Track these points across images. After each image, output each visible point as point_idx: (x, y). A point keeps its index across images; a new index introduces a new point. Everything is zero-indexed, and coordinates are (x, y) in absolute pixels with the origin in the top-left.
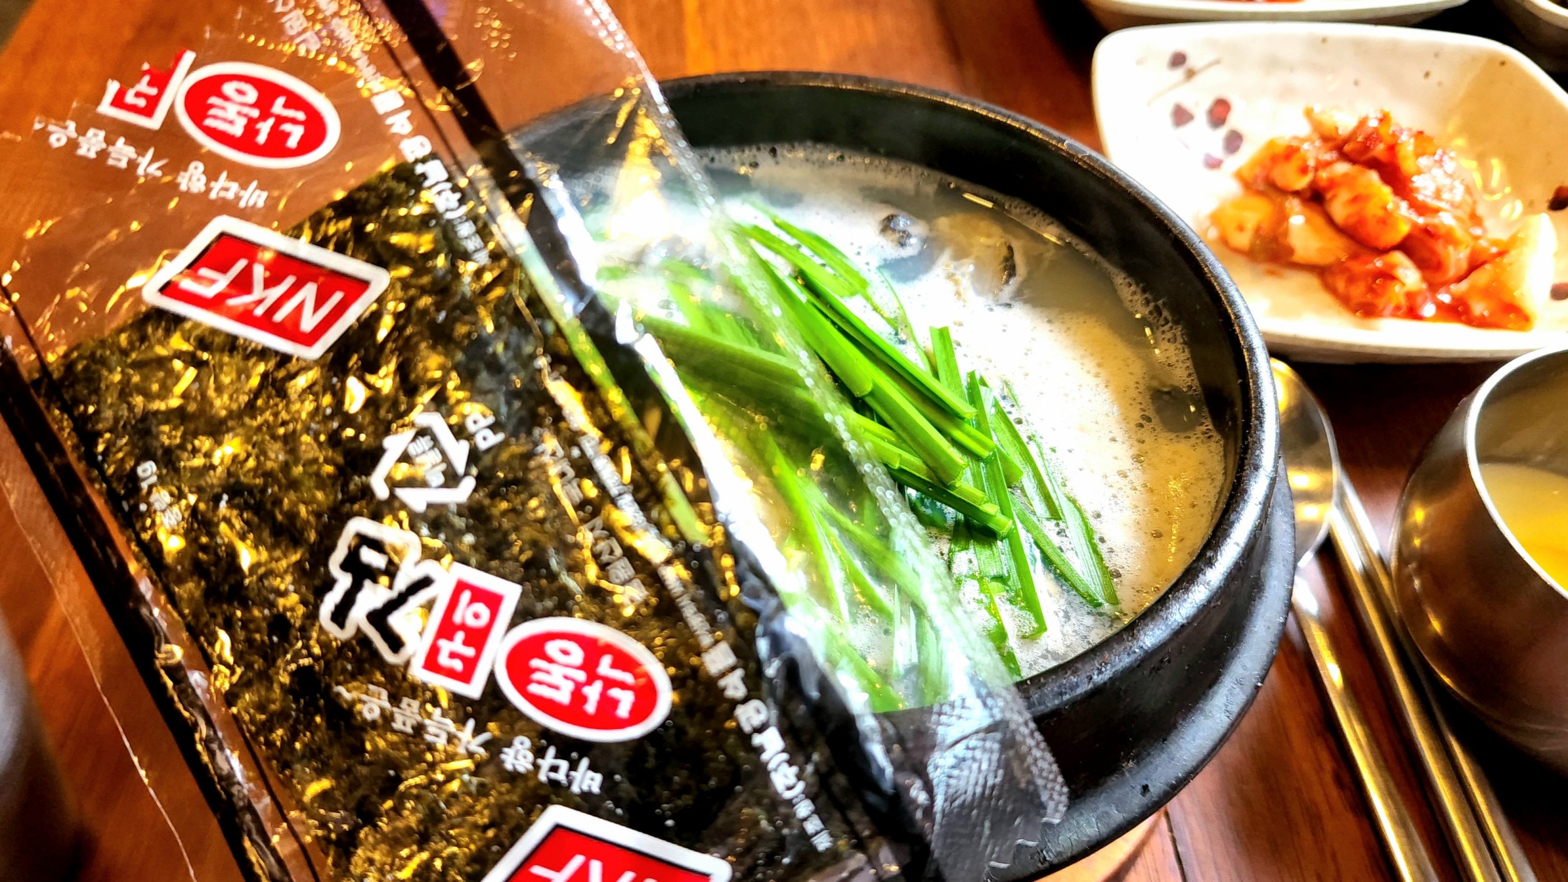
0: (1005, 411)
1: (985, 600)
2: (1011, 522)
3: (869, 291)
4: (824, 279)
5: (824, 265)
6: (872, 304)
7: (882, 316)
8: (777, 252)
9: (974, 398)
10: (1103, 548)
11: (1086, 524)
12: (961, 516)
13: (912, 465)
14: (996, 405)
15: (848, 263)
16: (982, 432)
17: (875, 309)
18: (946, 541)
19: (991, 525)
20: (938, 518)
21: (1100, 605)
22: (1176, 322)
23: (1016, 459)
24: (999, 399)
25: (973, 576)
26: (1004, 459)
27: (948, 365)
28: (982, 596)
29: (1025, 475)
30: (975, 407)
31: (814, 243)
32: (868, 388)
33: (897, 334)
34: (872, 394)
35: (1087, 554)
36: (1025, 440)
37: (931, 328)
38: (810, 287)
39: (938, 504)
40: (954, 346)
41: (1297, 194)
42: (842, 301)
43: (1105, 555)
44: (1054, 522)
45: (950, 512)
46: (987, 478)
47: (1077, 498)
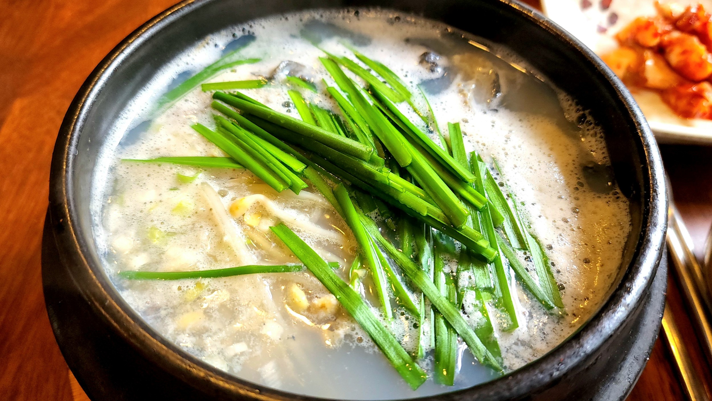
0: (493, 177)
1: (479, 305)
2: (496, 252)
3: (412, 99)
4: (385, 91)
5: (385, 82)
6: (413, 108)
7: (419, 115)
8: (357, 74)
9: (473, 168)
10: (553, 269)
11: (543, 253)
12: (465, 247)
13: (435, 213)
14: (487, 173)
15: (400, 82)
16: (478, 191)
17: (415, 111)
18: (455, 263)
19: (484, 254)
20: (450, 247)
21: (552, 308)
22: (597, 125)
23: (499, 209)
24: (489, 169)
25: (472, 288)
26: (492, 210)
27: (459, 147)
28: (477, 302)
29: (505, 220)
30: (474, 174)
31: (380, 69)
32: (409, 161)
33: (427, 127)
34: (411, 165)
35: (543, 272)
36: (505, 197)
37: (449, 123)
38: (375, 95)
39: (451, 238)
40: (463, 135)
41: (651, 48)
42: (395, 105)
43: (555, 274)
44: (523, 251)
45: (458, 244)
46: (481, 222)
47: (538, 236)
